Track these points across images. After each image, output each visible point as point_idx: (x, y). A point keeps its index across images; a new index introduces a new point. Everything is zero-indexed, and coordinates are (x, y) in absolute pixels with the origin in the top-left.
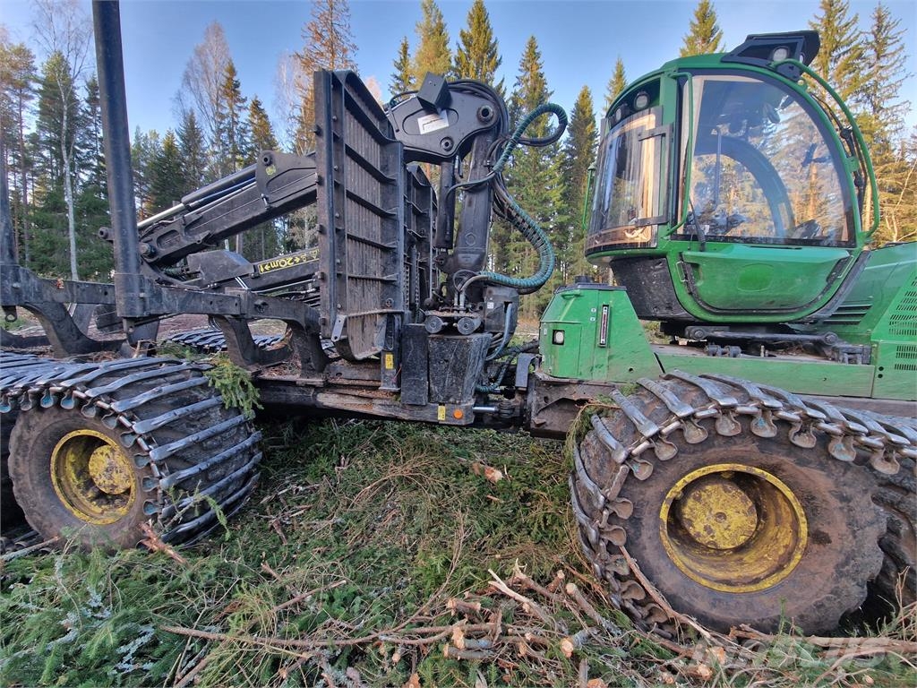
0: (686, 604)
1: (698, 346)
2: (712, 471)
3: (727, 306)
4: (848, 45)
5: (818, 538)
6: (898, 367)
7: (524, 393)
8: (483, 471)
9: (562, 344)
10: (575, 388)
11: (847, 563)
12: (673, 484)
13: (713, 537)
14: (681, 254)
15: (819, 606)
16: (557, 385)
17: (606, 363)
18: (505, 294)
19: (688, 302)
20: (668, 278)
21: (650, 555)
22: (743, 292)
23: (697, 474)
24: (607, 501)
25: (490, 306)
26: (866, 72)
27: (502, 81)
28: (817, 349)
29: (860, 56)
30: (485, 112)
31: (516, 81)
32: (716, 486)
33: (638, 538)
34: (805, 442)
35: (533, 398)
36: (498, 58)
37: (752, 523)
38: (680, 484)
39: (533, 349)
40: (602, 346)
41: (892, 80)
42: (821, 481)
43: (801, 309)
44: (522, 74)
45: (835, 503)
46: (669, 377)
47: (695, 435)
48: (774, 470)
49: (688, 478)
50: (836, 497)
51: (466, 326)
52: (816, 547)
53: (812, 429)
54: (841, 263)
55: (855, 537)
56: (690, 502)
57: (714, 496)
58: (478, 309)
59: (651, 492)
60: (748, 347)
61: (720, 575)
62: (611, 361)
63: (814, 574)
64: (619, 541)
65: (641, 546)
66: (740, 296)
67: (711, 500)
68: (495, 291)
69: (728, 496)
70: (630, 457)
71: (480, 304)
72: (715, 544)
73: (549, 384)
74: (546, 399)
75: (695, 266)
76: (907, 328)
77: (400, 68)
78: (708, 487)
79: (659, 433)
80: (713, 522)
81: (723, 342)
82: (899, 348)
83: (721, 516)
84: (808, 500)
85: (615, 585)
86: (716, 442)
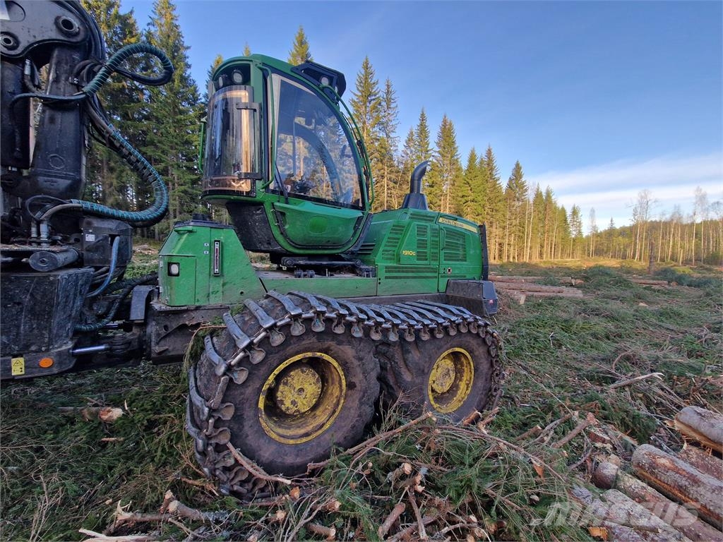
0: (280, 464)
1: (290, 270)
2: (292, 362)
3: (305, 243)
4: (375, 95)
5: (351, 386)
6: (386, 278)
7: (143, 325)
8: (96, 414)
9: (178, 275)
10: (193, 314)
11: (364, 396)
12: (266, 379)
13: (296, 407)
14: (273, 204)
15: (353, 427)
16: (177, 313)
17: (221, 289)
18: (110, 226)
19: (280, 239)
20: (266, 221)
21: (252, 440)
22: (313, 234)
23: (282, 367)
24: (212, 410)
25: (90, 238)
26: (383, 114)
27: (131, 12)
28: (353, 270)
29: (380, 104)
30: (68, 24)
31: (150, 21)
32: (297, 371)
33: (241, 431)
34: (340, 330)
35: (152, 329)
37: (319, 388)
38: (272, 377)
39: (152, 280)
40: (216, 275)
41: (394, 123)
42: (348, 351)
43: (343, 246)
45: (356, 363)
46: (268, 297)
47: (278, 339)
48: (326, 351)
49: (276, 372)
50: (357, 359)
51: (43, 262)
52: (350, 392)
53: (343, 321)
54: (359, 219)
55: (366, 380)
56: (281, 387)
57: (296, 378)
58: (72, 241)
59: (249, 391)
60: (320, 271)
61: (302, 431)
62: (226, 287)
63: (349, 409)
64: (224, 439)
65: (244, 436)
66: (311, 237)
67: (294, 381)
68: (97, 223)
69: (304, 375)
70: (229, 369)
71: (75, 236)
72: (298, 411)
73: (167, 313)
74: (166, 327)
75: (283, 214)
76: (389, 257)
78: (292, 373)
79: (252, 343)
80: (296, 396)
81: (305, 268)
82: (386, 267)
83: (301, 390)
84: (345, 365)
85: (224, 477)
86: (292, 341)
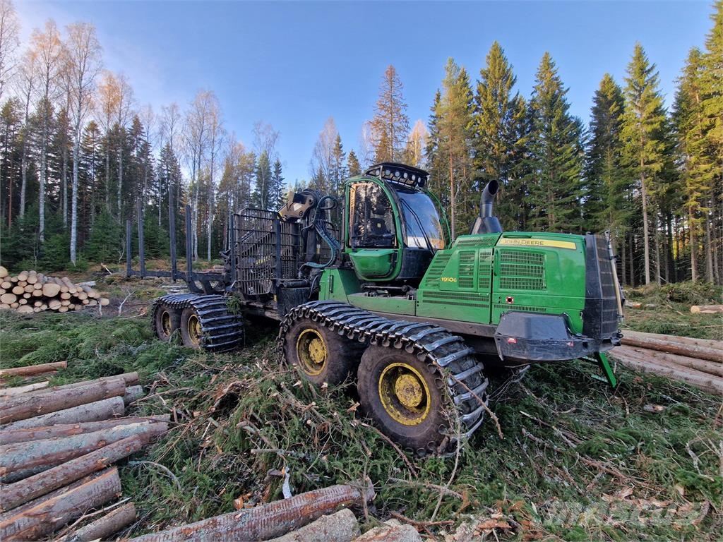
5: (327, 356)
6: (424, 301)
23: (304, 332)
30: (310, 201)
33: (288, 353)
36: (514, 78)
37: (323, 353)
43: (387, 275)
44: (537, 84)
48: (317, 331)
49: (302, 334)
54: (392, 256)
56: (310, 345)
57: (315, 343)
62: (334, 298)
69: (318, 343)
76: (436, 283)
77: (433, 110)
78: (314, 340)
80: (315, 352)
81: (370, 290)
82: (424, 292)
83: (317, 350)
84: (324, 342)
